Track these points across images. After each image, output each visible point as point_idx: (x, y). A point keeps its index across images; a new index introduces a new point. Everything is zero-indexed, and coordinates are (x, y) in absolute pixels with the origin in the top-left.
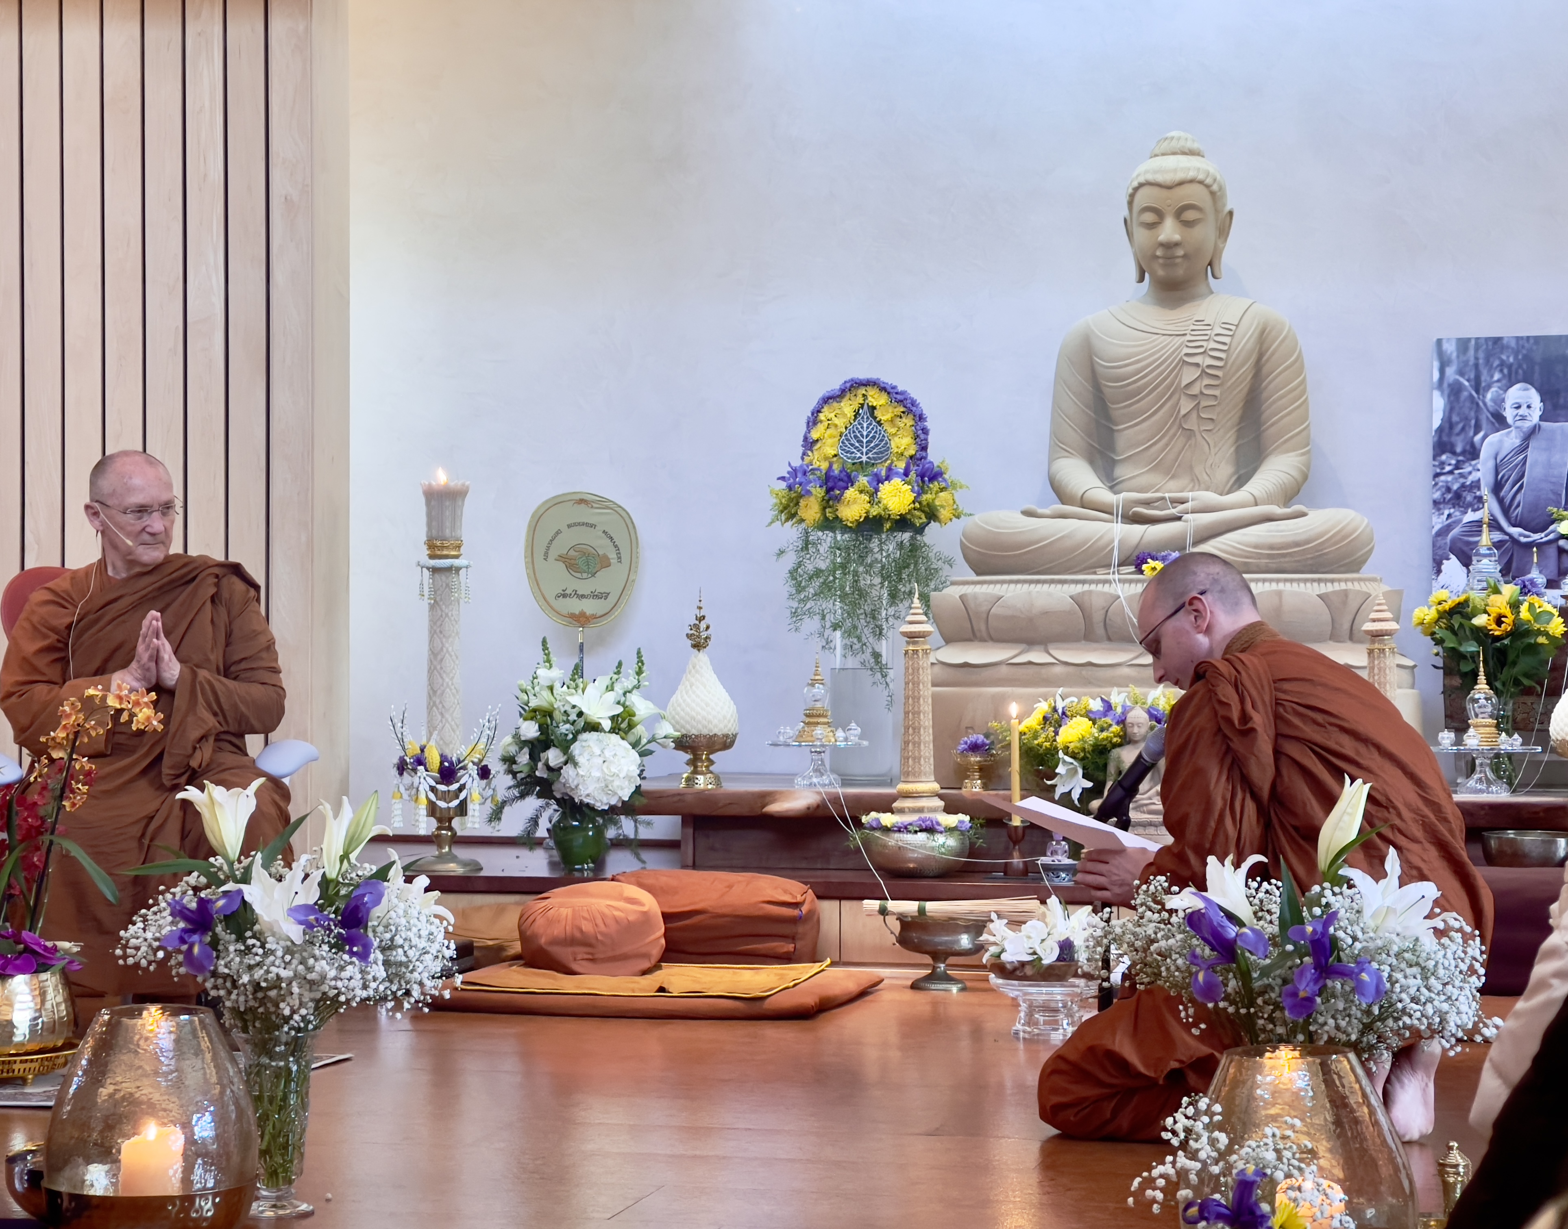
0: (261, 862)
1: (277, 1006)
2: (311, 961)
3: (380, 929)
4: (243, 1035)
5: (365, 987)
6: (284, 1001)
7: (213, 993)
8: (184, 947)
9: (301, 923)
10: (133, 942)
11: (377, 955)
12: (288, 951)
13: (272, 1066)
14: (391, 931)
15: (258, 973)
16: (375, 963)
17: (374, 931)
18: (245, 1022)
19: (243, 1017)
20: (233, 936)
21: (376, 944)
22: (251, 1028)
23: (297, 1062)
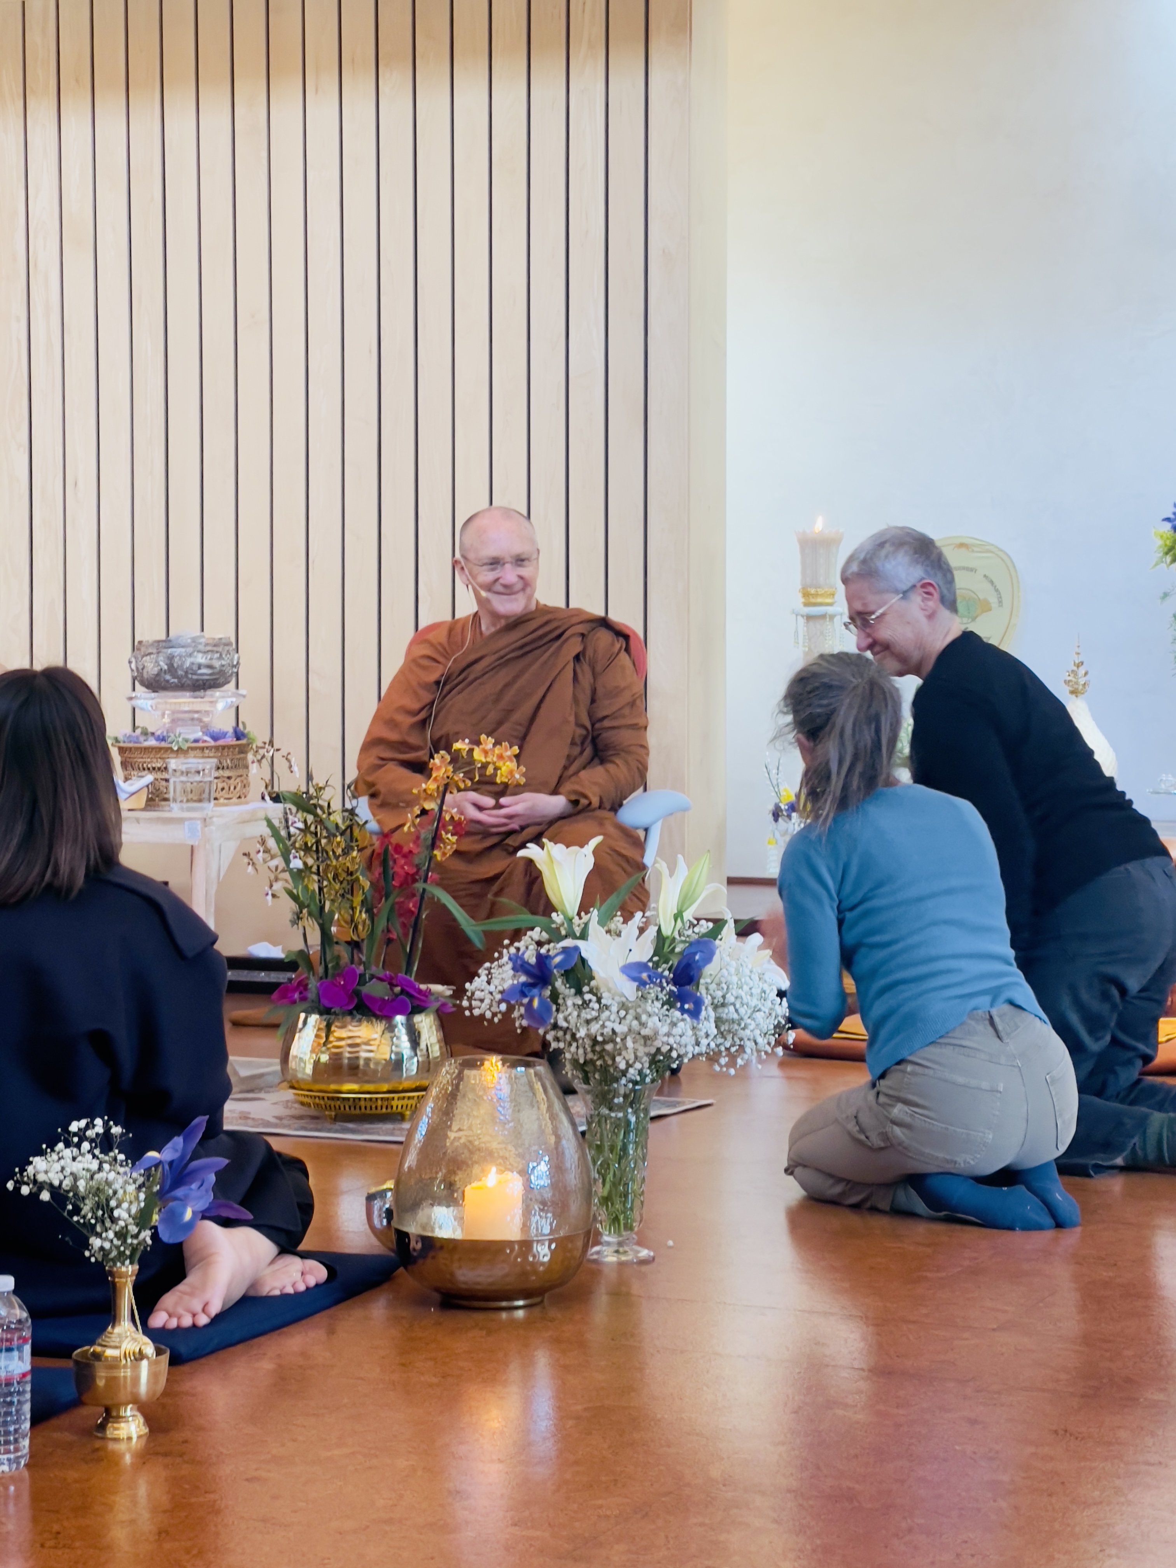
0: (597, 919)
1: (614, 1059)
2: (644, 1018)
3: (713, 987)
4: (585, 1086)
5: (698, 1044)
6: (620, 1054)
7: (554, 1045)
8: (525, 1001)
9: (634, 979)
10: (478, 994)
11: (708, 1012)
12: (623, 1006)
13: (611, 1117)
14: (723, 988)
15: (595, 1028)
16: (707, 1019)
17: (707, 989)
18: (586, 1073)
19: (584, 1068)
20: (573, 991)
21: (707, 1000)
22: (592, 1079)
23: (636, 1112)
